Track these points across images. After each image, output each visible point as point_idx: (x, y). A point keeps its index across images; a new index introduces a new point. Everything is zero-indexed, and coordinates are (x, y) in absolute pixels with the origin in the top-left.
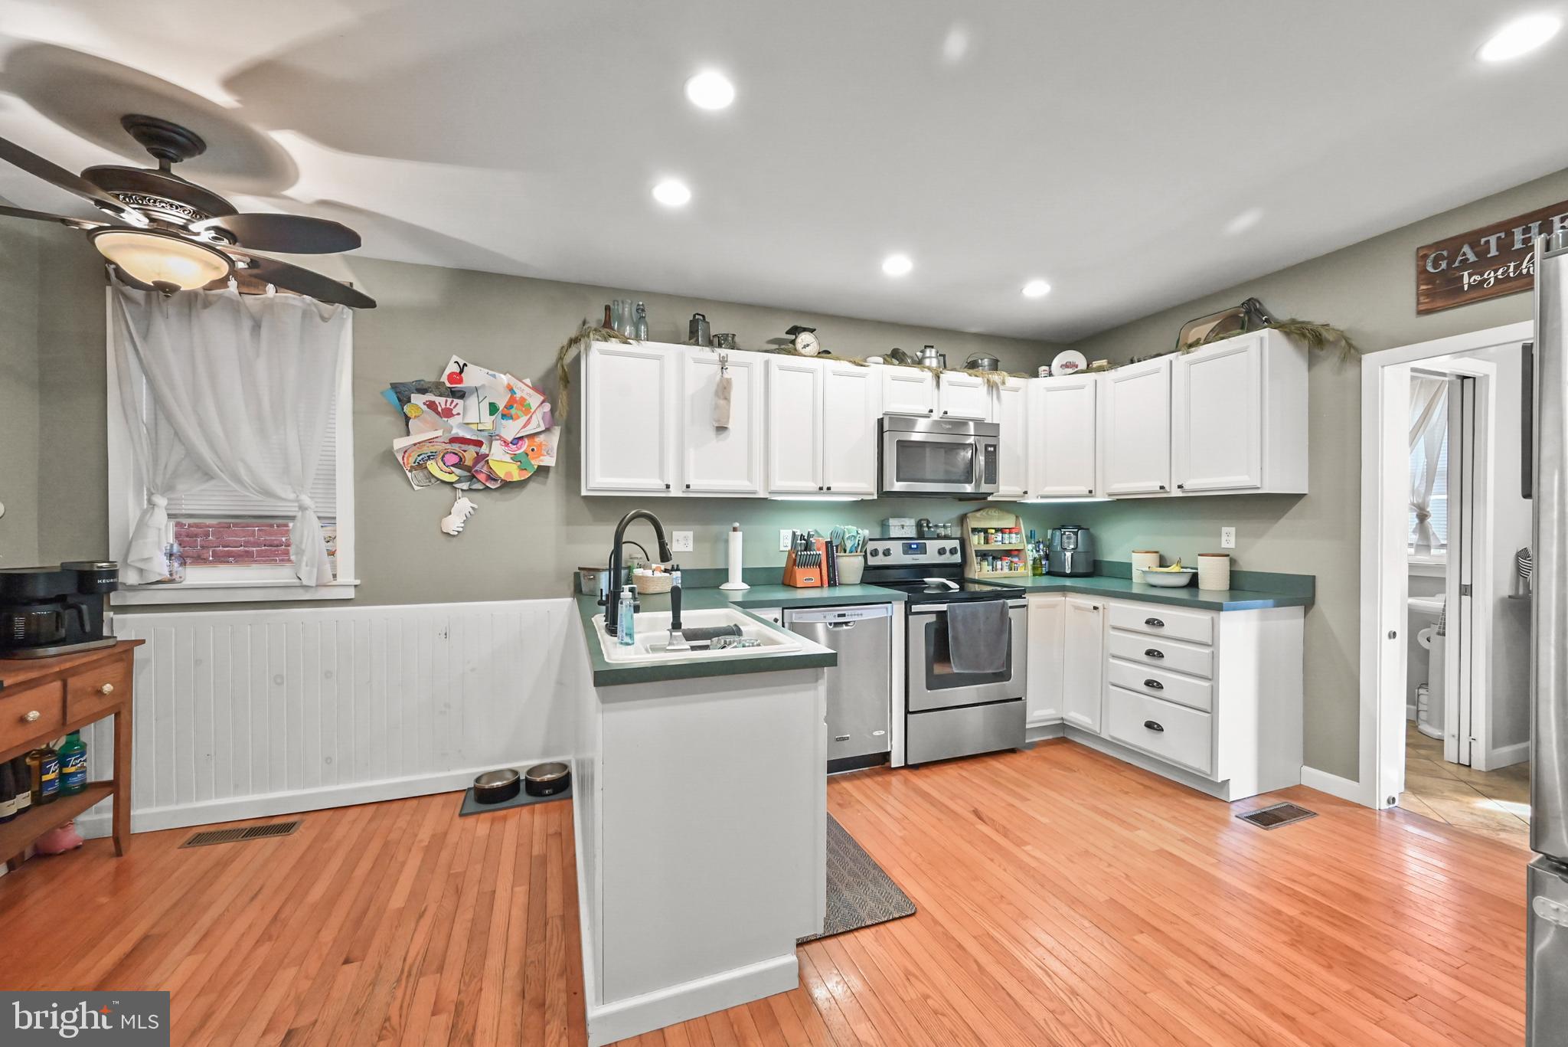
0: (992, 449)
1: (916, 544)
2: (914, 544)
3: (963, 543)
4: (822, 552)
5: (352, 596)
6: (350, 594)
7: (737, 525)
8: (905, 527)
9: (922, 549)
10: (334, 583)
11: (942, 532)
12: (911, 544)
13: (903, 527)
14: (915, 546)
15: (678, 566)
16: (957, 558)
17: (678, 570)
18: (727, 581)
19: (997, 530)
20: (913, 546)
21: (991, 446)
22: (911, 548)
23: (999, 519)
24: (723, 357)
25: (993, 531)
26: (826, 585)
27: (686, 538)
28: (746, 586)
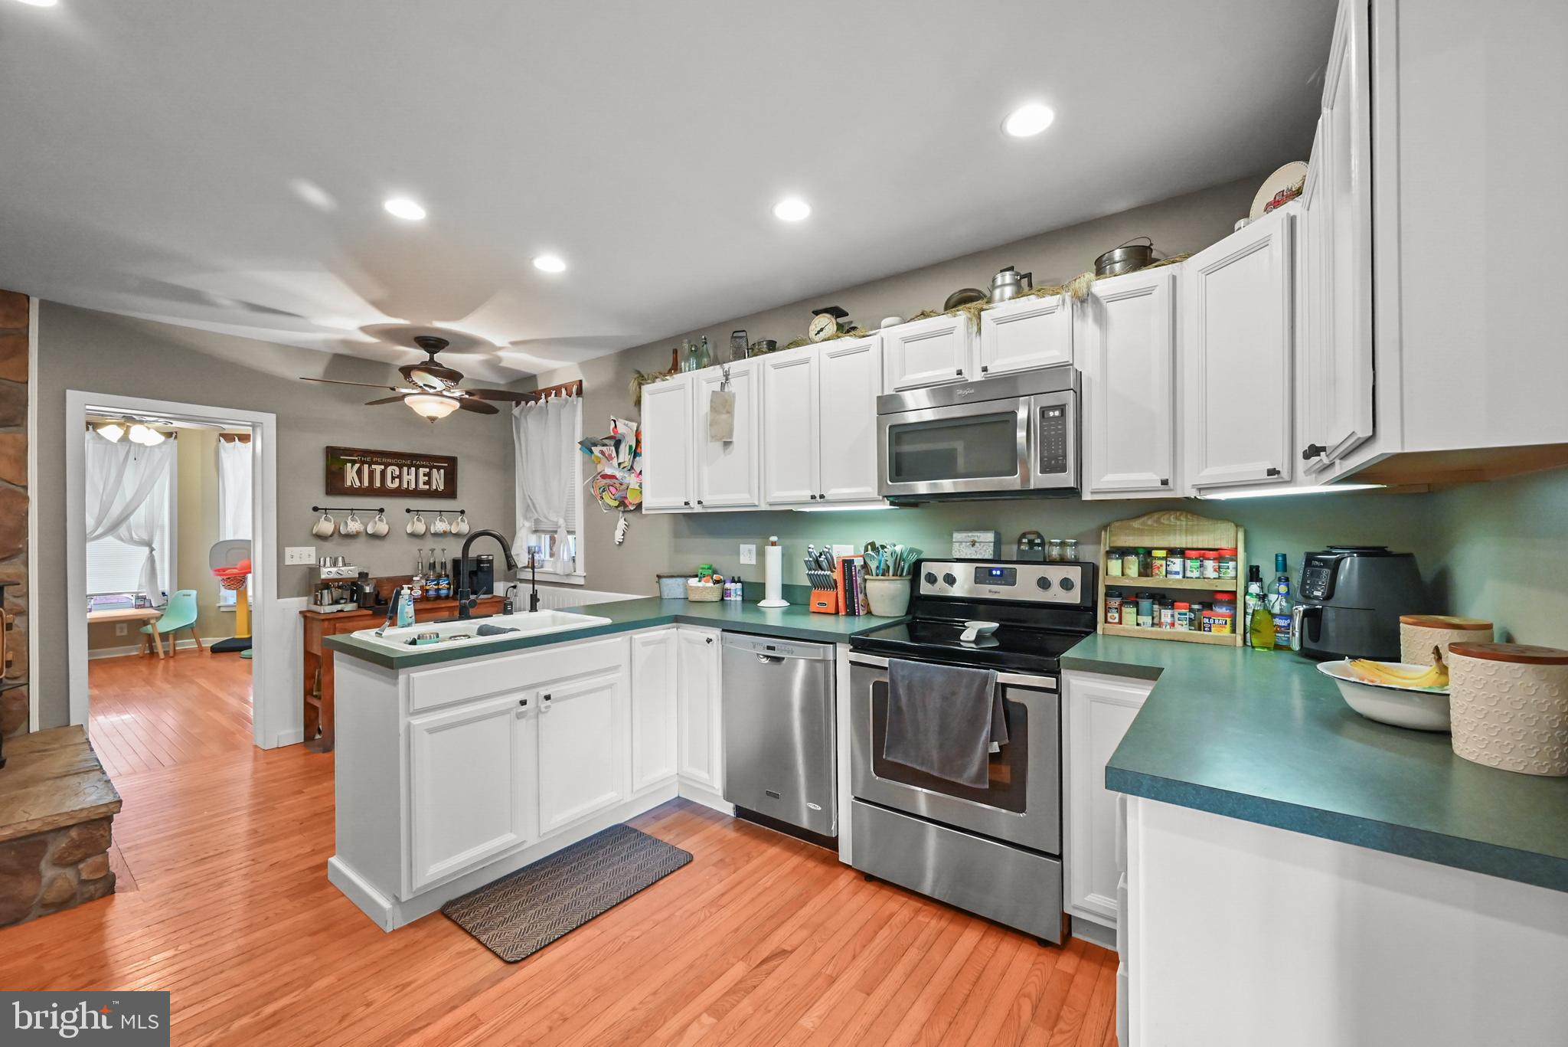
0: (1057, 413)
1: (1002, 570)
2: (996, 569)
3: (1091, 574)
4: (837, 575)
5: (582, 583)
6: (582, 582)
7: (774, 538)
8: (977, 544)
9: (1009, 579)
10: (575, 574)
11: (1055, 552)
12: (991, 570)
13: (973, 543)
14: (998, 573)
15: (739, 578)
16: (1074, 597)
17: (739, 581)
18: (764, 598)
19: (1172, 552)
20: (994, 572)
21: (1053, 408)
22: (991, 574)
23: (1189, 531)
24: (726, 372)
25: (1162, 553)
26: (842, 612)
27: (750, 551)
28: (785, 604)
